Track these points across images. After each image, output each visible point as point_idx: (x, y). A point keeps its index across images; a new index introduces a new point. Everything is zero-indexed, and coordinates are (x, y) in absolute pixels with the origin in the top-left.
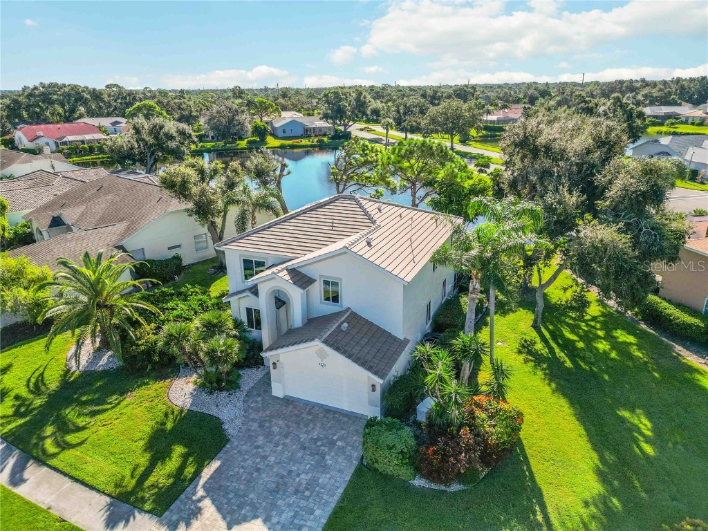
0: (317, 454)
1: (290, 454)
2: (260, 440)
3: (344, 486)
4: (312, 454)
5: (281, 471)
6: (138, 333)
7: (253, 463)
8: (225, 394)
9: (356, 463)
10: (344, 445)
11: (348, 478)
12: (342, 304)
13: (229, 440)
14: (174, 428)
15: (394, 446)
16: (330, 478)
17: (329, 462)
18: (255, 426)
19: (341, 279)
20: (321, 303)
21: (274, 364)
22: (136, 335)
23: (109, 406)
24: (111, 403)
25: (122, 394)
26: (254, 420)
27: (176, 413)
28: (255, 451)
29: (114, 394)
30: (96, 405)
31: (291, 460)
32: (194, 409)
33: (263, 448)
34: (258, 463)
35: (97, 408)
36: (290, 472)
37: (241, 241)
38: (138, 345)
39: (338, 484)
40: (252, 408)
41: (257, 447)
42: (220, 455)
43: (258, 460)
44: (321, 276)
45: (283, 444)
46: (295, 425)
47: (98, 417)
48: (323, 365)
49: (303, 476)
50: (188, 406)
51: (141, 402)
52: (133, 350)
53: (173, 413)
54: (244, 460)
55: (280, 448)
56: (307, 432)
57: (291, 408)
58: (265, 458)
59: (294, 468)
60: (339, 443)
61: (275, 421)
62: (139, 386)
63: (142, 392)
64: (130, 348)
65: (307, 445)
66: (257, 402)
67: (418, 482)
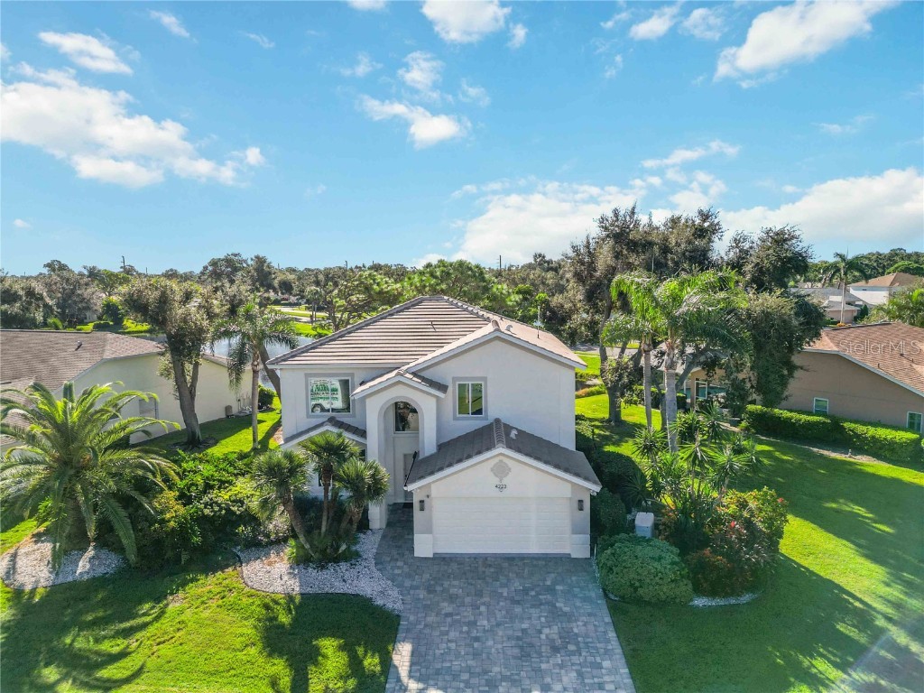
0: (541, 604)
1: (504, 612)
2: (447, 607)
3: (612, 628)
4: (533, 606)
5: (510, 632)
6: (157, 505)
7: (461, 632)
8: (344, 566)
9: (602, 602)
10: (566, 588)
11: (608, 619)
12: (487, 415)
13: (398, 616)
14: (295, 620)
15: (660, 558)
16: (585, 625)
17: (566, 609)
18: (422, 594)
19: (485, 379)
20: (455, 419)
21: (422, 502)
22: (154, 509)
23: (148, 619)
24: (144, 615)
25: (158, 600)
26: (417, 588)
27: (282, 601)
28: (449, 620)
29: (141, 602)
30: (121, 622)
31: (511, 618)
32: (309, 590)
33: (457, 614)
34: (468, 633)
35: (127, 625)
36: (524, 631)
37: (305, 354)
38: (163, 522)
39: (602, 629)
40: (398, 575)
41: (447, 615)
42: (401, 635)
43: (465, 629)
44: (454, 379)
45: (484, 604)
46: (480, 582)
47: (139, 635)
48: (501, 487)
49: (546, 631)
50: (297, 589)
51: (203, 603)
52: (155, 531)
53: (276, 603)
54: (447, 633)
55: (483, 609)
56: (505, 585)
57: (454, 566)
58: (473, 624)
59: (525, 626)
60: (559, 588)
61: (446, 584)
62: (184, 584)
63: (192, 590)
64: (150, 527)
65: (517, 598)
66: (399, 568)
67: (700, 602)
